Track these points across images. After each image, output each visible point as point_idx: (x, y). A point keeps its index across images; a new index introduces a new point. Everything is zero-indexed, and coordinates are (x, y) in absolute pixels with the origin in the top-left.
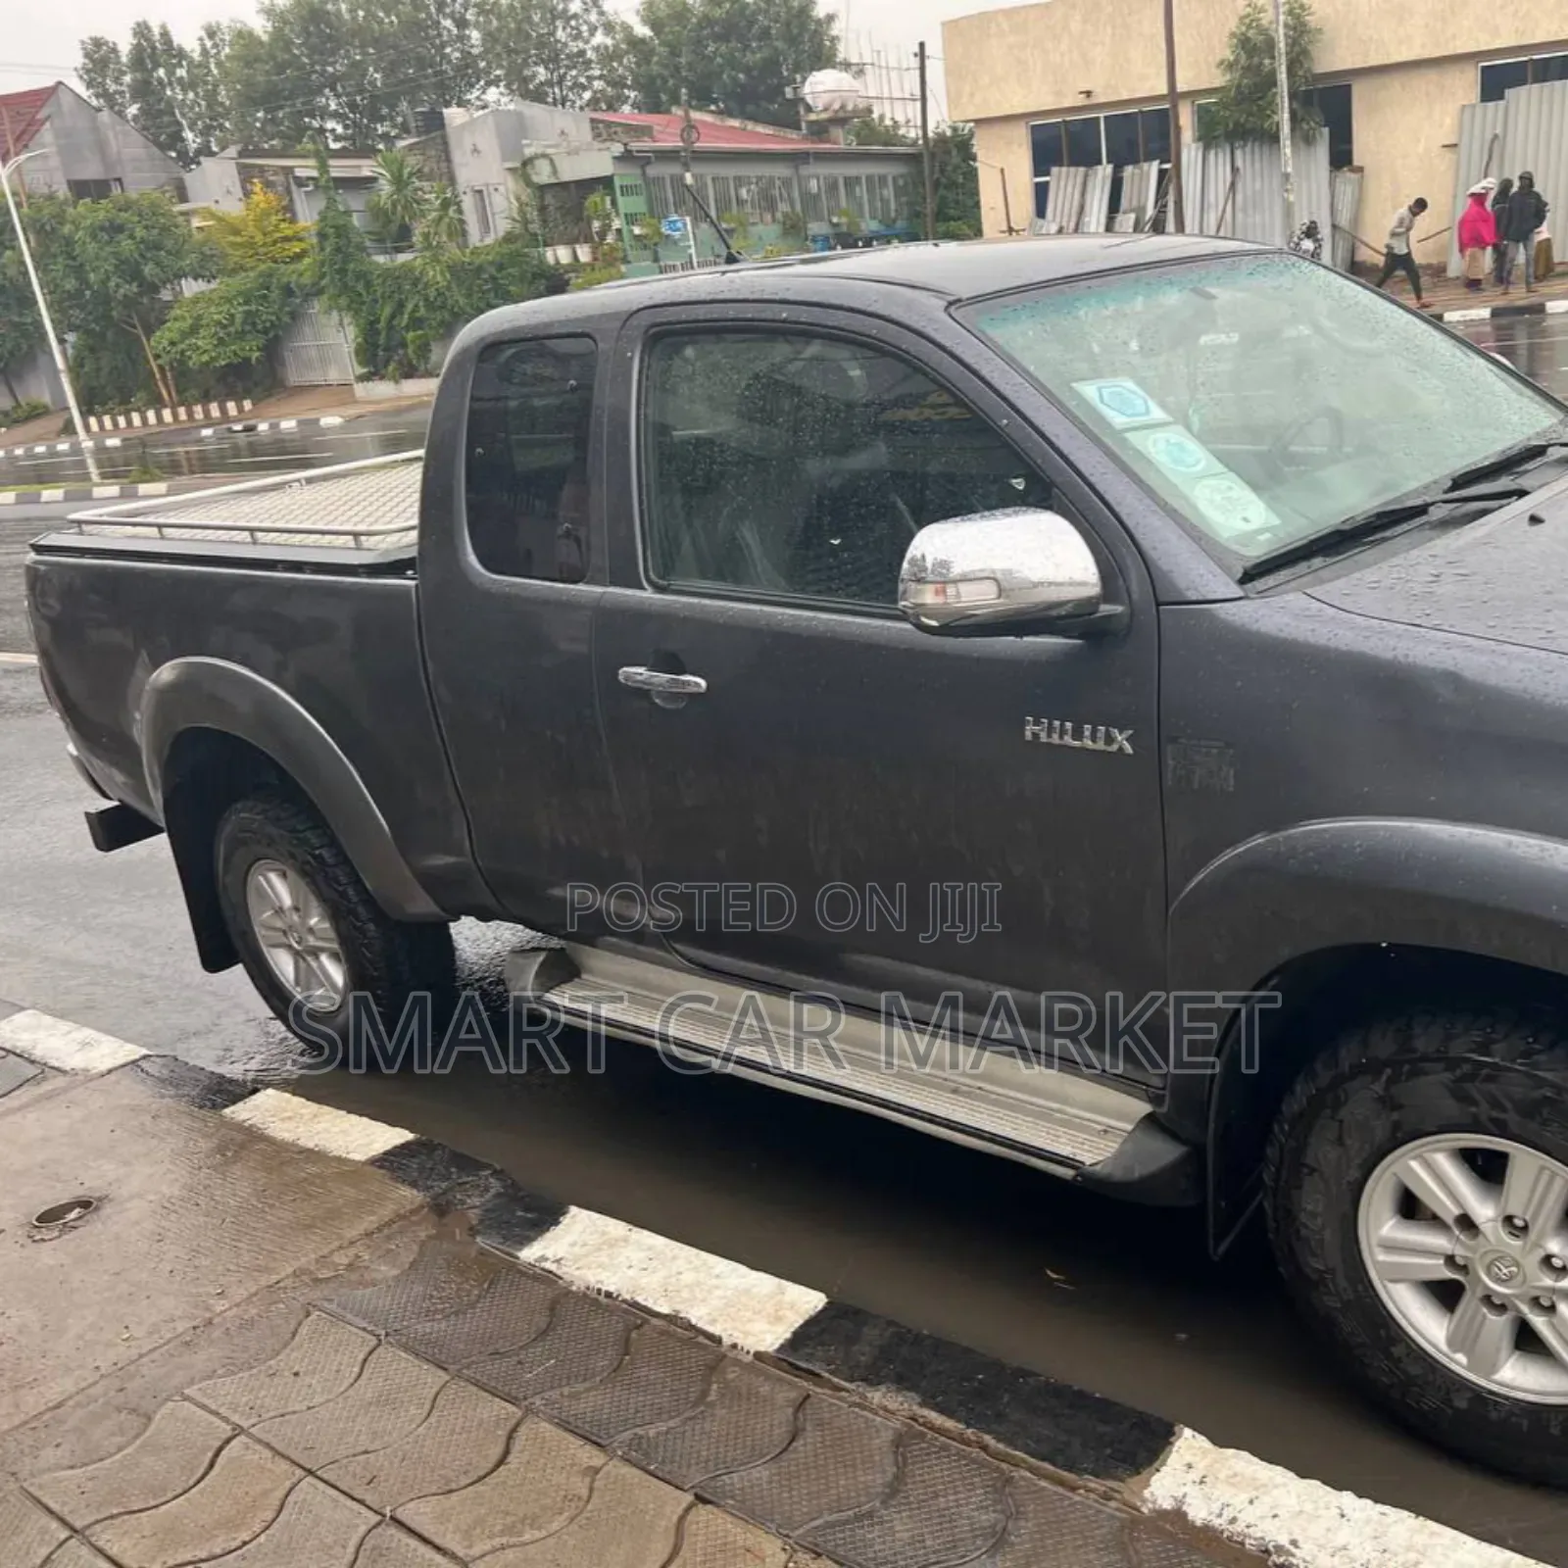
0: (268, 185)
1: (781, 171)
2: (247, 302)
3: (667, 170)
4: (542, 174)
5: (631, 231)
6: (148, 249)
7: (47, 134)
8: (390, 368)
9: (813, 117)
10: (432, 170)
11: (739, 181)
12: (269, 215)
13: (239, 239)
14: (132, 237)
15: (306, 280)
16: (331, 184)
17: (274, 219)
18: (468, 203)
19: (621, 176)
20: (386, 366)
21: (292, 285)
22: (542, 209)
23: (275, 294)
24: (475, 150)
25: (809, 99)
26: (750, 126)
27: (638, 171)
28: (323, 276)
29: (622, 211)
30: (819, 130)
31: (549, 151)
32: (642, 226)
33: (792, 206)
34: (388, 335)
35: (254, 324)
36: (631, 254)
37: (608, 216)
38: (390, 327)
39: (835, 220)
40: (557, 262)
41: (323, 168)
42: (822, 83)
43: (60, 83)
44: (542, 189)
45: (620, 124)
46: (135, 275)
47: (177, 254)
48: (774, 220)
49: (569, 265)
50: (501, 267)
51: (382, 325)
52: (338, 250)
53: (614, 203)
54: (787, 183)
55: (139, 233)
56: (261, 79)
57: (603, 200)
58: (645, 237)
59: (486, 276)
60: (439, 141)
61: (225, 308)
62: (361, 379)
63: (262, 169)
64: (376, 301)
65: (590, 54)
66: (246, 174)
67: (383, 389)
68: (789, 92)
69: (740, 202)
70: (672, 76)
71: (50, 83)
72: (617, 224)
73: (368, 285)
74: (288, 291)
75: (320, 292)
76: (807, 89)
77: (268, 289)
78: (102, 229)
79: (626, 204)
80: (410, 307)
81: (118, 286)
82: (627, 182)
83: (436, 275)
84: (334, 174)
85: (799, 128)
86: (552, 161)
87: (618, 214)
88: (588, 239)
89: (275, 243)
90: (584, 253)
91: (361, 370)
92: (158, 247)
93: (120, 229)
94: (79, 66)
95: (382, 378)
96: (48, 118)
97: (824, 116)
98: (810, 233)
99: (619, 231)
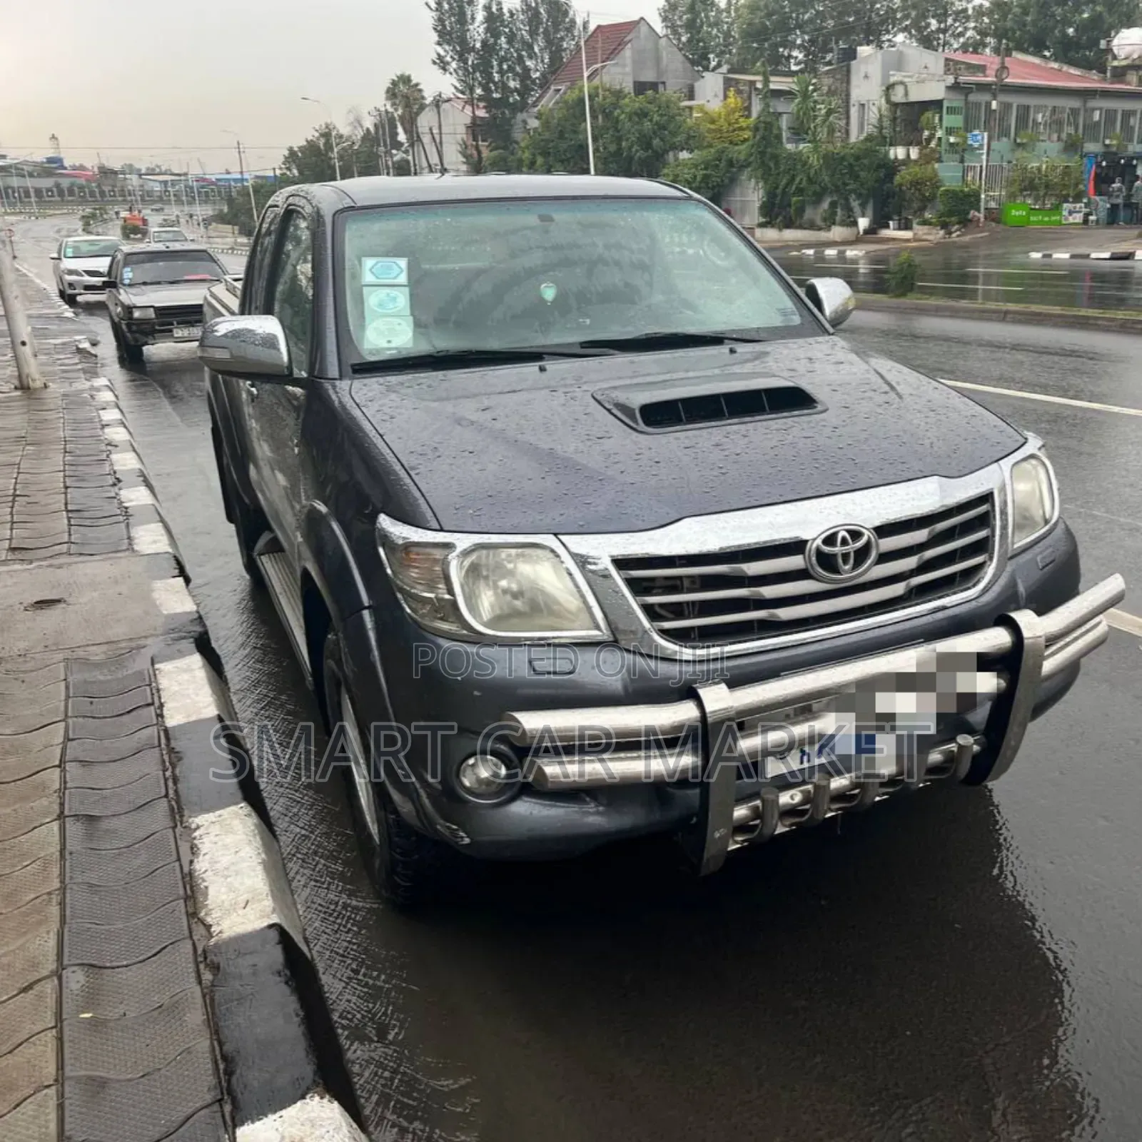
0: (739, 92)
1: (1075, 103)
2: (706, 169)
3: (982, 98)
4: (898, 96)
5: (948, 140)
6: (659, 129)
7: (627, 52)
8: (778, 220)
9: (1115, 63)
10: (837, 89)
11: (1038, 109)
12: (734, 112)
13: (712, 127)
14: (651, 121)
15: (742, 157)
16: (769, 94)
17: (737, 114)
18: (854, 112)
19: (950, 100)
20: (777, 218)
21: (734, 160)
22: (894, 120)
23: (723, 164)
24: (866, 77)
25: (1115, 50)
26: (1065, 68)
27: (963, 98)
28: (751, 155)
29: (945, 124)
30: (1120, 74)
31: (906, 80)
32: (956, 136)
33: (1076, 129)
34: (782, 197)
35: (707, 183)
36: (945, 157)
37: (934, 128)
38: (784, 191)
39: (1107, 142)
40: (896, 158)
41: (766, 82)
42: (1128, 38)
43: (642, 19)
44: (896, 105)
45: (964, 63)
46: (648, 146)
47: (674, 134)
48: (1059, 139)
49: (903, 160)
50: (857, 158)
51: (779, 191)
52: (763, 138)
53: (941, 119)
54: (1074, 112)
55: (656, 118)
56: (757, 21)
57: (933, 117)
58: (957, 144)
59: (845, 163)
60: (845, 69)
61: (693, 170)
62: (761, 225)
63: (737, 81)
64: (778, 174)
65: (970, 12)
66: (728, 83)
67: (771, 234)
68: (1103, 44)
69: (1035, 123)
70: (1020, 29)
71: (636, 18)
72: (939, 134)
73: (777, 164)
74: (731, 163)
75: (749, 165)
76: (1115, 42)
77: (720, 160)
78: (636, 114)
79: (949, 120)
80: (798, 180)
81: (637, 151)
82: (955, 104)
83: (814, 161)
84: (772, 86)
85: (1104, 72)
86: (906, 87)
87: (941, 127)
88: (919, 143)
89: (734, 130)
90: (914, 153)
91: (762, 220)
92: (665, 128)
93: (646, 115)
94: (661, 7)
95: (773, 226)
96: (630, 41)
97: (1124, 63)
98: (1085, 150)
99: (940, 139)
